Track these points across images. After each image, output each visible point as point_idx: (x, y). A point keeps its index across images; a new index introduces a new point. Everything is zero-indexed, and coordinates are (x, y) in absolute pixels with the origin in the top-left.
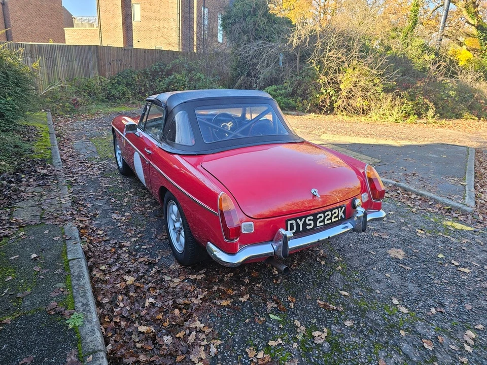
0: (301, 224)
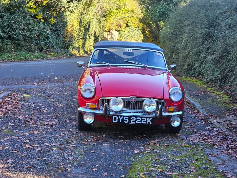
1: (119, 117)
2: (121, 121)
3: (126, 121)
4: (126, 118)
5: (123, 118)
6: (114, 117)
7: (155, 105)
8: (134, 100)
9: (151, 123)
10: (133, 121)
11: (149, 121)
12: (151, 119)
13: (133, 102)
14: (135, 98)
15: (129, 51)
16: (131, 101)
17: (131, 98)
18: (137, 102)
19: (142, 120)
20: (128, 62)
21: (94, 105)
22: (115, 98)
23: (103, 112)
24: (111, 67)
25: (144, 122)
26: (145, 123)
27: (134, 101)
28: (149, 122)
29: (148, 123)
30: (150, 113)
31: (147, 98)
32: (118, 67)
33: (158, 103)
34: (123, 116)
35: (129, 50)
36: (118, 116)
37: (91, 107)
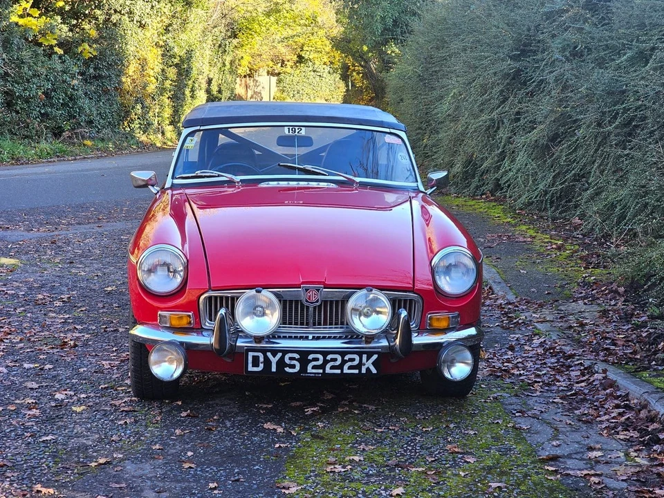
1: (269, 354)
2: (274, 369)
3: (293, 366)
4: (291, 359)
5: (282, 358)
6: (251, 354)
7: (387, 309)
8: (314, 297)
9: (374, 371)
10: (314, 367)
11: (369, 364)
12: (375, 357)
13: (312, 303)
14: (318, 290)
15: (296, 133)
16: (307, 301)
17: (307, 290)
18: (326, 302)
19: (344, 362)
20: (294, 168)
21: (185, 318)
22: (253, 292)
23: (213, 340)
24: (239, 188)
25: (350, 368)
26: (356, 371)
27: (317, 301)
28: (368, 369)
29: (364, 371)
30: (370, 338)
31: (360, 287)
32: (263, 185)
33: (396, 304)
34: (280, 351)
35: (297, 128)
36: (264, 351)
37: (175, 323)
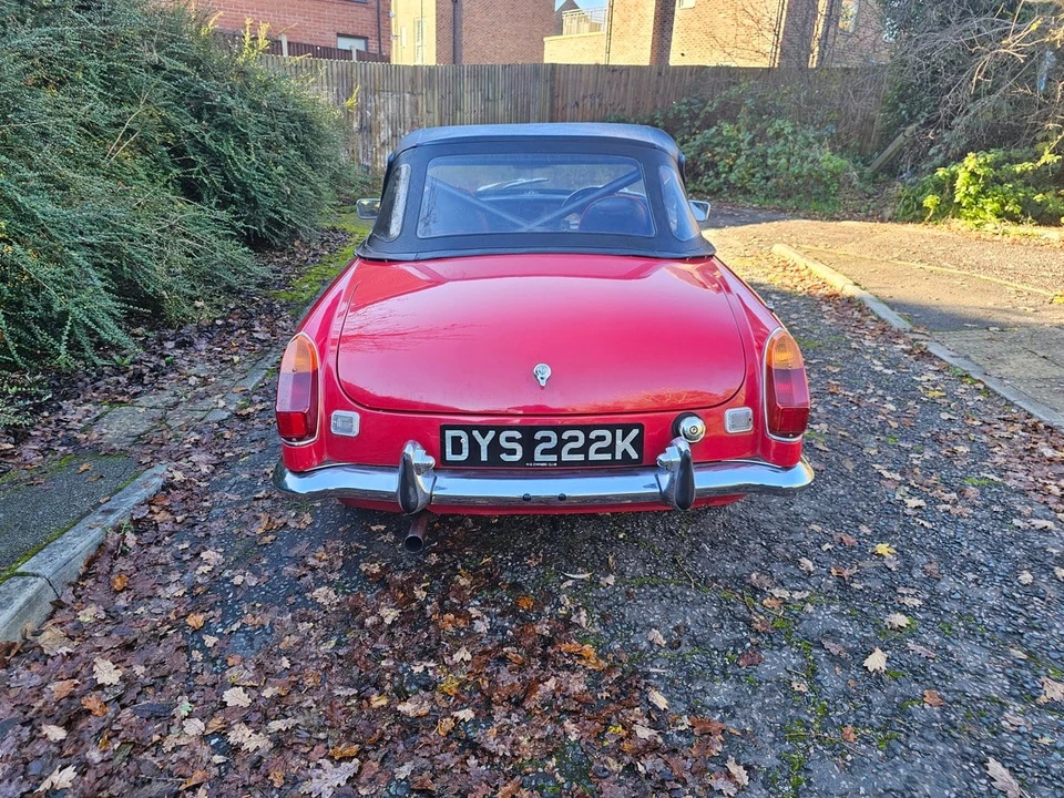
0: (484, 443)
